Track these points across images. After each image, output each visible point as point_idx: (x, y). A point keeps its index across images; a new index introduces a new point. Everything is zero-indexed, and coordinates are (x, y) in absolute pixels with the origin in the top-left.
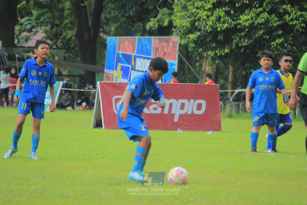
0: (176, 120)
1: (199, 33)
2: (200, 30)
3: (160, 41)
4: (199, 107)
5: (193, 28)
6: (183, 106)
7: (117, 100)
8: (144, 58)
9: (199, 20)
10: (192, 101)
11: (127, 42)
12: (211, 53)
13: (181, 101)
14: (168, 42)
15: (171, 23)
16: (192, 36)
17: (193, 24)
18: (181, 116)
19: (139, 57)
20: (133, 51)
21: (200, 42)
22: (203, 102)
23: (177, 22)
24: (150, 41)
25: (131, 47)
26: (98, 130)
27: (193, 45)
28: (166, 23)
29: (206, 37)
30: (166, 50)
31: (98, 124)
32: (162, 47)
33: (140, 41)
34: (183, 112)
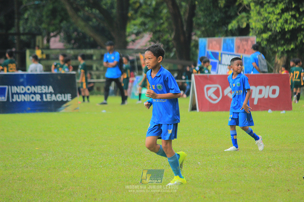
0: (256, 102)
1: (270, 33)
2: (271, 31)
3: (241, 40)
4: (274, 92)
5: (265, 29)
6: (261, 92)
7: (208, 89)
8: (228, 54)
9: (270, 22)
10: (268, 87)
11: (214, 43)
12: (280, 49)
13: (259, 88)
14: (247, 41)
15: (248, 25)
16: (265, 36)
17: (265, 26)
18: (259, 100)
19: (225, 54)
20: (220, 49)
21: (271, 40)
22: (277, 88)
23: (253, 25)
24: (233, 41)
25: (218, 46)
26: (194, 113)
27: (265, 43)
28: (244, 26)
29: (276, 36)
30: (246, 47)
31: (194, 108)
32: (243, 45)
33: (225, 41)
34: (261, 96)
